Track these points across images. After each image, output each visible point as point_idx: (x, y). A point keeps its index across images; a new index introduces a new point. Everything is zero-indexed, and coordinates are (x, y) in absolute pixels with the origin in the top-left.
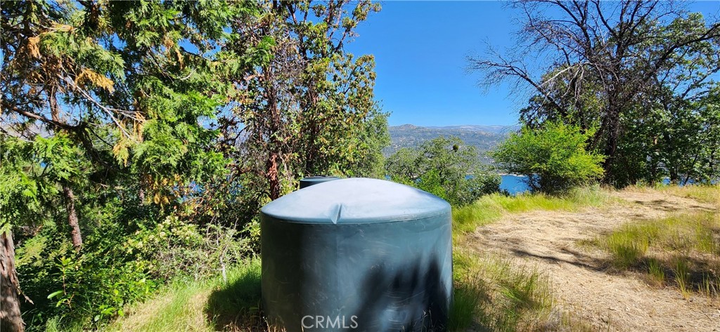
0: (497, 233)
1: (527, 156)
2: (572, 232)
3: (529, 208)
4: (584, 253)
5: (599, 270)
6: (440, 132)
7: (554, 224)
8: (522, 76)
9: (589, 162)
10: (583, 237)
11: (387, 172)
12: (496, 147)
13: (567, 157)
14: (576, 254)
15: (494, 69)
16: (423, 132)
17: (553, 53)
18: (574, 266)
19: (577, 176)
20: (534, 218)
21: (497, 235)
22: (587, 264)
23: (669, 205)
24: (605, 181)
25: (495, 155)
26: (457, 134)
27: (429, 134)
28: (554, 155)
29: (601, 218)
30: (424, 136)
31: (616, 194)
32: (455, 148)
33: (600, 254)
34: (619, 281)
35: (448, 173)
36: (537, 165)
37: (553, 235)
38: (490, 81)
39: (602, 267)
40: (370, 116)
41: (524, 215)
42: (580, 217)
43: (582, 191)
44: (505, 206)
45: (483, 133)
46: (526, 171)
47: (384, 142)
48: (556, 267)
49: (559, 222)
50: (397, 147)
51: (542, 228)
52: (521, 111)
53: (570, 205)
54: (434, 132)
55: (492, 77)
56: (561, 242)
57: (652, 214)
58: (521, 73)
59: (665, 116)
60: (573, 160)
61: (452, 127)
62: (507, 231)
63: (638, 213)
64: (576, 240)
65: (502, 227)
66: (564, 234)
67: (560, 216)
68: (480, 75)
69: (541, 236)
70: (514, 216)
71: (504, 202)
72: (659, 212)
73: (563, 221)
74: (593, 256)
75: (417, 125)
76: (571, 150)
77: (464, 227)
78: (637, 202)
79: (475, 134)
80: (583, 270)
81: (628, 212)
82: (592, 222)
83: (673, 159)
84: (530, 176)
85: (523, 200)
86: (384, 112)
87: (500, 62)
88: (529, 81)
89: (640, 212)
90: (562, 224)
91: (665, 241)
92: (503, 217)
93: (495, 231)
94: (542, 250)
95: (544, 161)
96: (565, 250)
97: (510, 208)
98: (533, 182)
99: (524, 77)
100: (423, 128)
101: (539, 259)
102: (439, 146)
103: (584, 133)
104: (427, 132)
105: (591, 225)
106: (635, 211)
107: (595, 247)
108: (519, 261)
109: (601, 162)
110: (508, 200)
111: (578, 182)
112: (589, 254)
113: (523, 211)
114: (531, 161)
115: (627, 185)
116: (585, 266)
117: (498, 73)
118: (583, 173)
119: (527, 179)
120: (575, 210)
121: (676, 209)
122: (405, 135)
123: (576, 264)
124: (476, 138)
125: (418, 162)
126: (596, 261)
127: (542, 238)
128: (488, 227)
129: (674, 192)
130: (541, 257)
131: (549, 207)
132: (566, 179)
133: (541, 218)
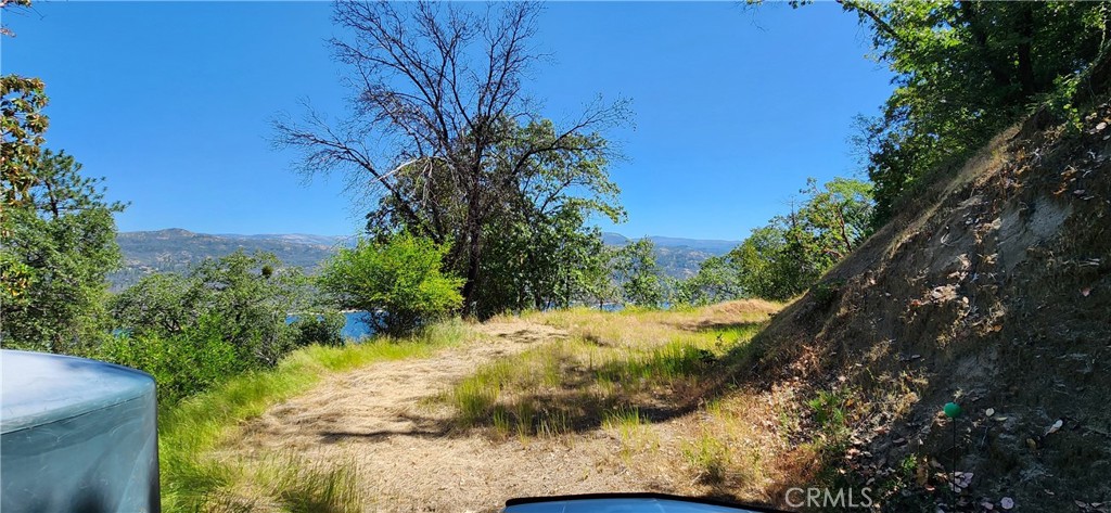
0: (305, 410)
1: (365, 282)
2: (420, 388)
3: (365, 361)
4: (427, 415)
5: (441, 435)
6: (246, 243)
7: (396, 380)
8: (362, 164)
9: (445, 288)
10: (429, 393)
11: (114, 321)
12: (321, 269)
13: (418, 282)
14: (416, 419)
15: (320, 148)
16: (210, 243)
17: (402, 138)
18: (409, 438)
19: (432, 308)
20: (371, 376)
21: (305, 414)
22: (427, 430)
23: (530, 335)
24: (465, 312)
25: (319, 282)
26: (276, 248)
27: (223, 247)
28: (401, 280)
29: (459, 362)
30: (212, 252)
31: (479, 327)
32: (267, 272)
33: (445, 412)
34: (462, 444)
35: (252, 316)
36: (378, 296)
37: (392, 397)
38: (311, 165)
39: (446, 430)
40: (71, 208)
41: (357, 372)
42: (434, 364)
43: (440, 329)
44: (328, 363)
45: (323, 247)
46: (363, 305)
47: (105, 263)
48: (384, 445)
49: (404, 376)
50: (149, 272)
51: (379, 390)
52: (369, 216)
53: (424, 348)
54: (232, 243)
55: (318, 160)
56: (399, 406)
57: (513, 348)
58: (361, 159)
59: (527, 232)
60: (424, 287)
61: (268, 236)
62: (322, 404)
63: (498, 349)
64: (420, 399)
65: (317, 399)
66: (408, 392)
67: (408, 366)
68: (299, 154)
69: (374, 401)
70: (340, 376)
71: (328, 357)
72: (519, 345)
73: (410, 374)
74: (438, 417)
75: (195, 230)
76: (423, 272)
77: (243, 411)
78: (502, 335)
79: (308, 249)
80: (422, 441)
81: (488, 349)
82: (446, 369)
83: (535, 281)
84: (372, 311)
85: (357, 349)
86: (108, 201)
87: (328, 138)
88: (373, 172)
89: (501, 348)
90: (408, 377)
91: (516, 381)
92: (322, 382)
93: (304, 407)
94: (371, 423)
95: (389, 290)
96: (402, 417)
97: (336, 365)
98: (377, 320)
99: (366, 166)
100: (210, 236)
101: (363, 439)
102: (236, 269)
103: (437, 249)
104: (217, 243)
105: (444, 374)
106: (496, 348)
107: (441, 404)
108: (331, 450)
109: (459, 288)
110: (335, 352)
111: (434, 315)
112: (433, 415)
113: (356, 367)
114: (370, 289)
115: (492, 314)
116: (423, 434)
117: (327, 156)
118: (440, 303)
119: (368, 317)
120: (430, 355)
121: (534, 340)
122: (170, 249)
123: (413, 433)
124: (308, 253)
125: (190, 300)
126: (441, 423)
127: (375, 404)
128: (292, 403)
129: (535, 320)
130: (367, 435)
131: (395, 356)
132: (418, 312)
133: (381, 374)
